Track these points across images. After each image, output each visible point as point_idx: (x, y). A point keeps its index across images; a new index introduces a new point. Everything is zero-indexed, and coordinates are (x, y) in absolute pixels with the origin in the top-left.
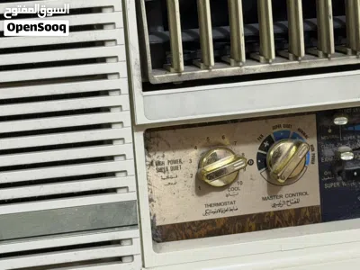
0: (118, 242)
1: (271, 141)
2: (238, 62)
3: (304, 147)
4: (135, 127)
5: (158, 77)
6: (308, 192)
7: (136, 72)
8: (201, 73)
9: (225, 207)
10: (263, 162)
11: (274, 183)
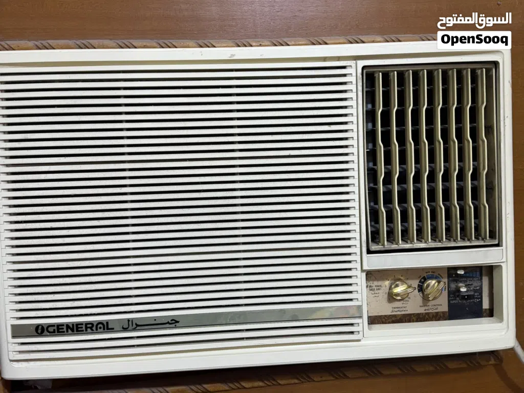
0: (352, 325)
1: (425, 279)
2: (412, 242)
3: (442, 283)
4: (362, 271)
5: (374, 247)
6: (442, 304)
7: (364, 245)
8: (394, 247)
9: (402, 309)
10: (421, 289)
11: (426, 299)
